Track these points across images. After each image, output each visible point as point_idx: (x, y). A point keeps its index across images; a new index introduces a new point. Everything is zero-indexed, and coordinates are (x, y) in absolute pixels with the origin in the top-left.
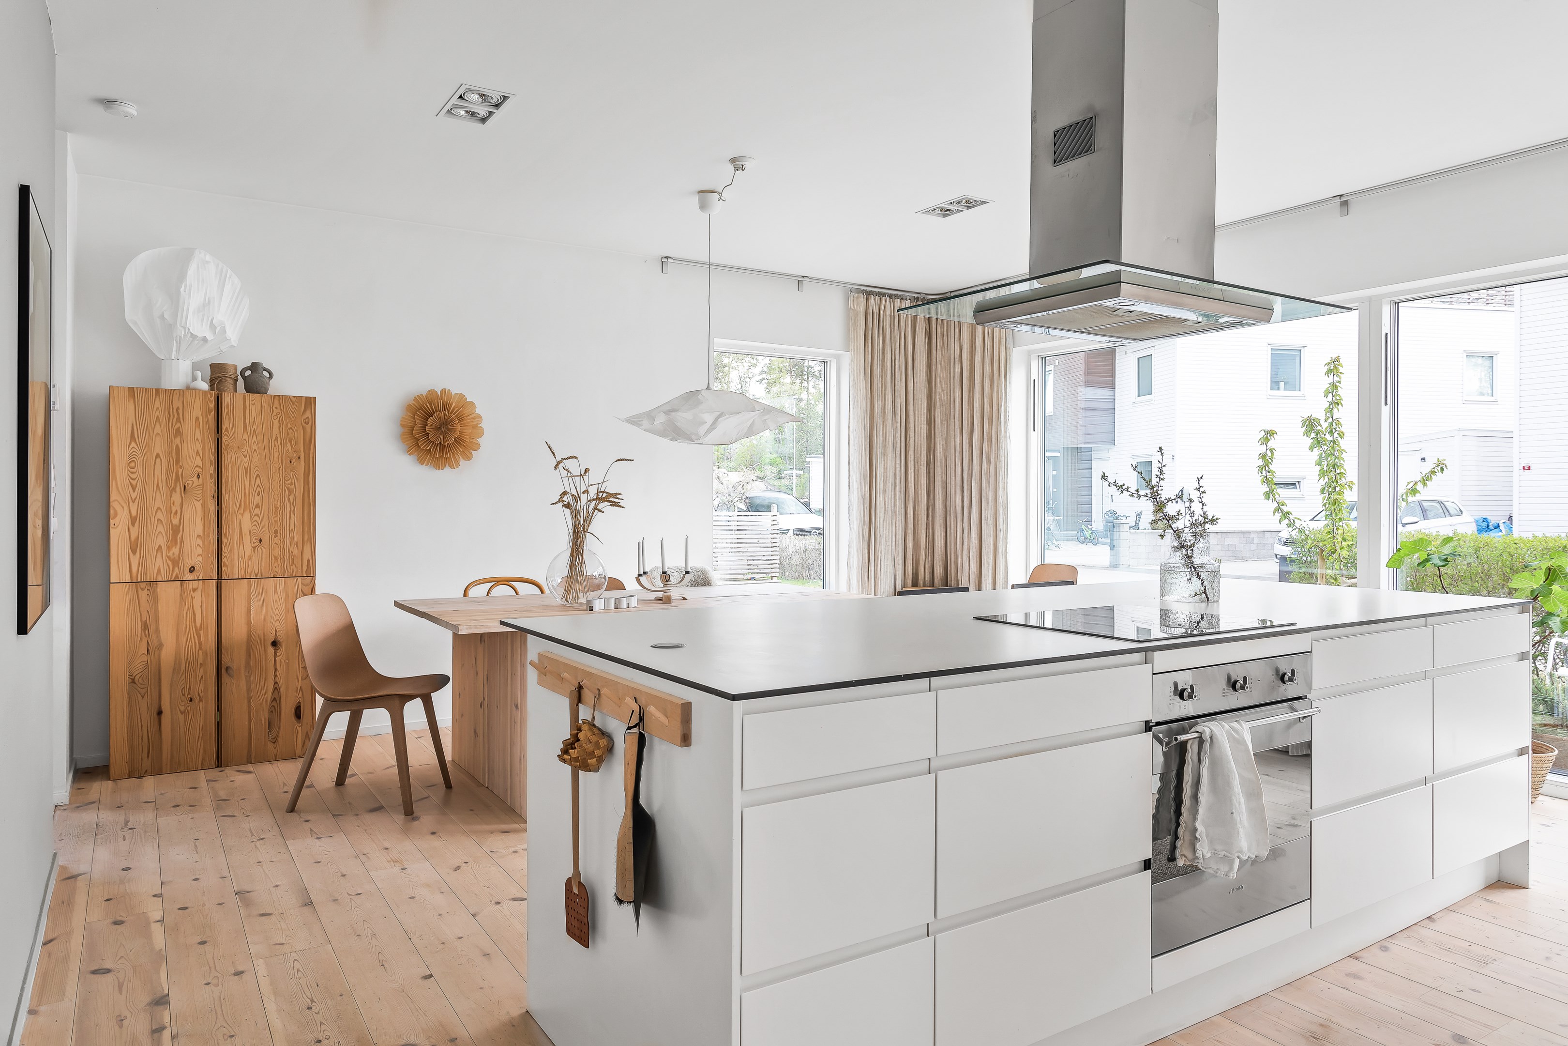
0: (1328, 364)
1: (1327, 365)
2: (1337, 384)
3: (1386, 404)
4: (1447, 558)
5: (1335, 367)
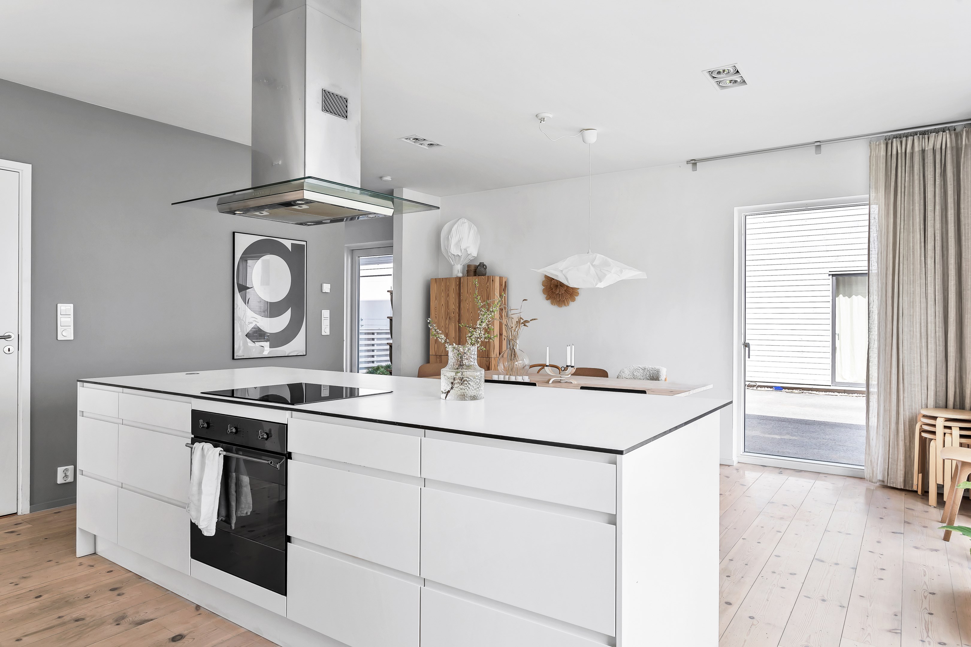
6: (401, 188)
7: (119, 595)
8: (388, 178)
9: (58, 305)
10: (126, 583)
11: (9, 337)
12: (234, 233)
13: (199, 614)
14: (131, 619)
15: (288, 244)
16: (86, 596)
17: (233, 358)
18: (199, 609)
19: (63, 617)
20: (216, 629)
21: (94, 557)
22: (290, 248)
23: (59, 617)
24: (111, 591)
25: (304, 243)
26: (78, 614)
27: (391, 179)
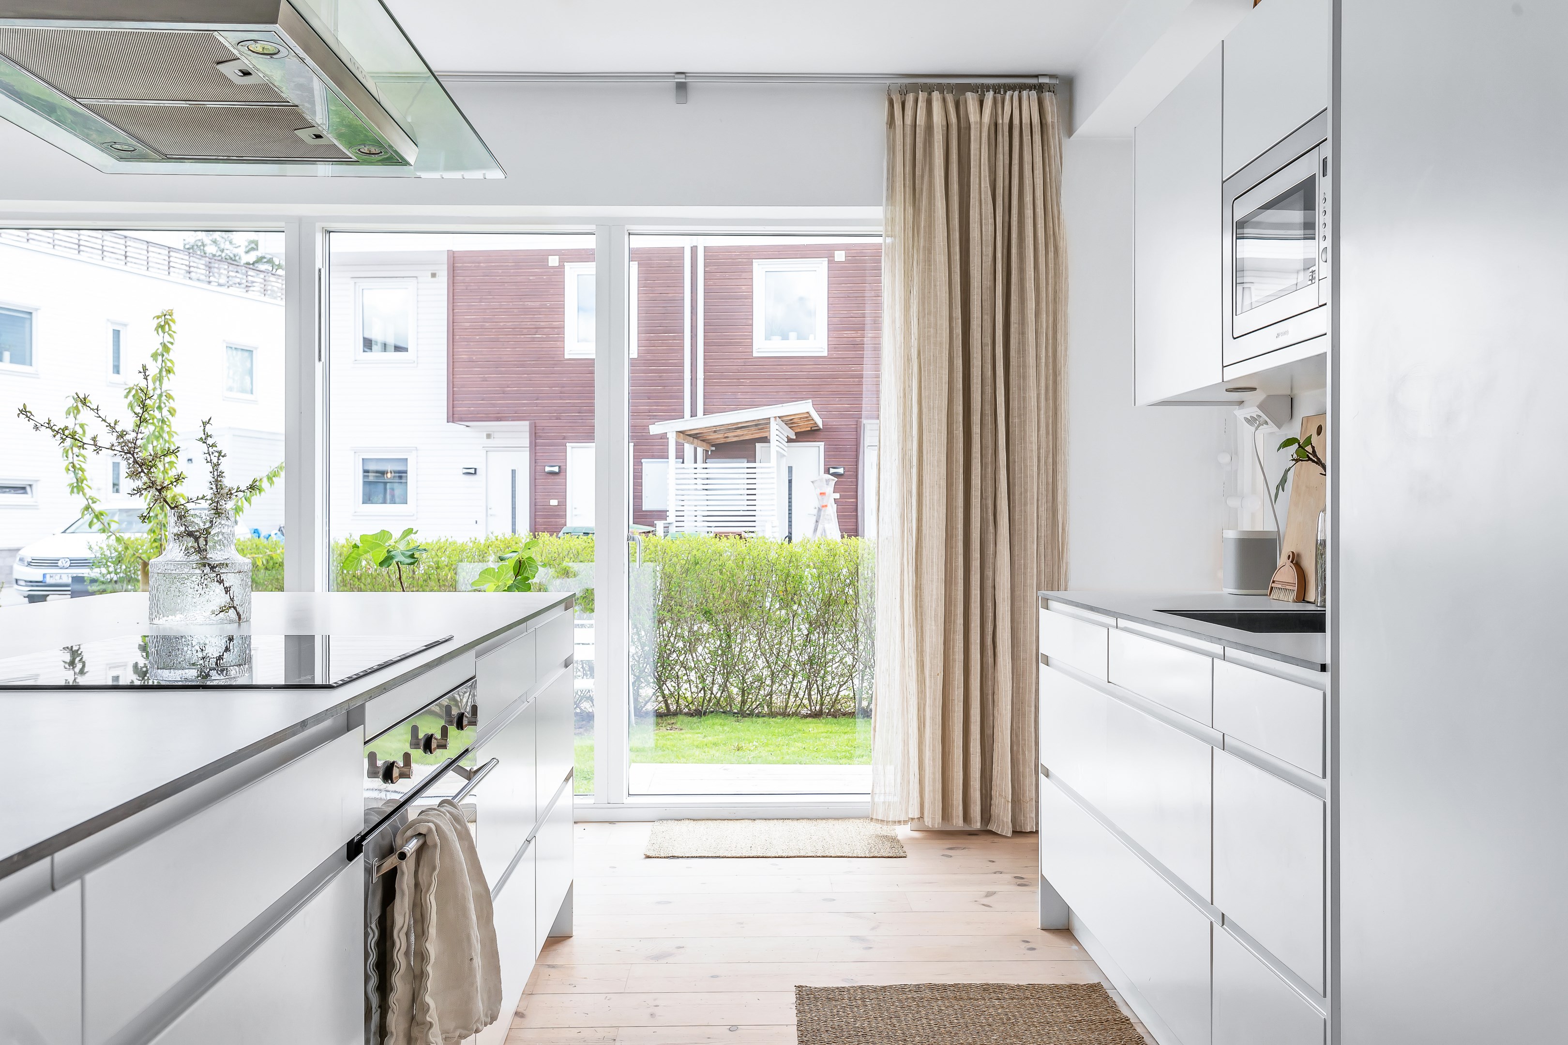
0: (158, 317)
1: (156, 318)
2: (169, 345)
3: (320, 360)
4: (413, 554)
5: (166, 323)
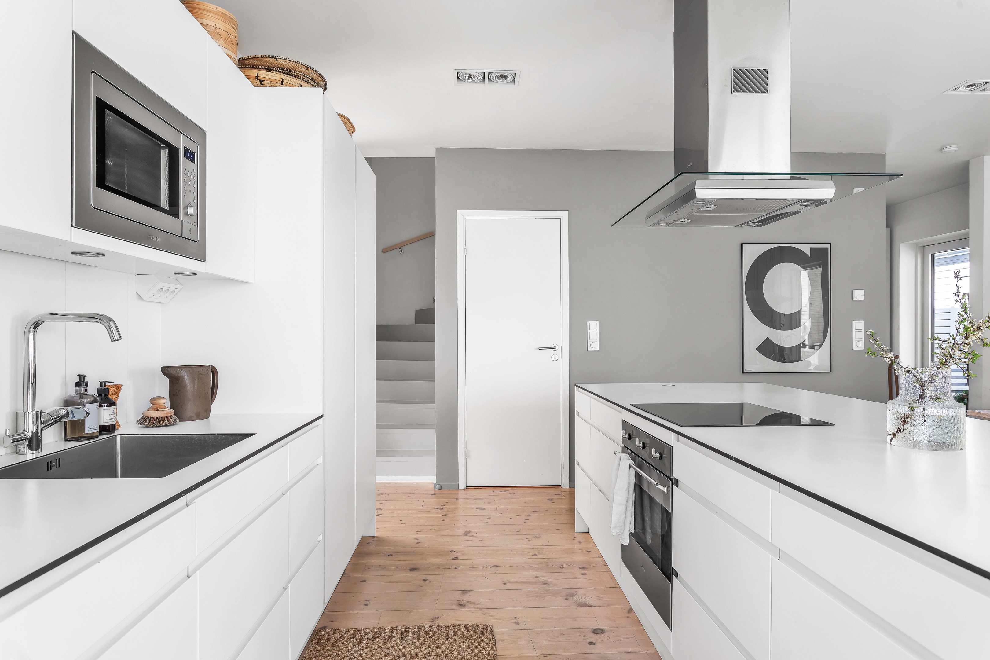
6: (982, 156)
7: (582, 574)
8: (953, 148)
9: (588, 322)
10: (593, 566)
11: (555, 348)
12: (742, 244)
13: (627, 617)
14: (577, 598)
15: (806, 249)
16: (561, 566)
17: (743, 372)
18: (631, 612)
19: (538, 577)
20: (632, 638)
21: (586, 535)
22: (809, 254)
23: (536, 577)
24: (580, 569)
25: (828, 246)
26: (548, 579)
27: (957, 149)
